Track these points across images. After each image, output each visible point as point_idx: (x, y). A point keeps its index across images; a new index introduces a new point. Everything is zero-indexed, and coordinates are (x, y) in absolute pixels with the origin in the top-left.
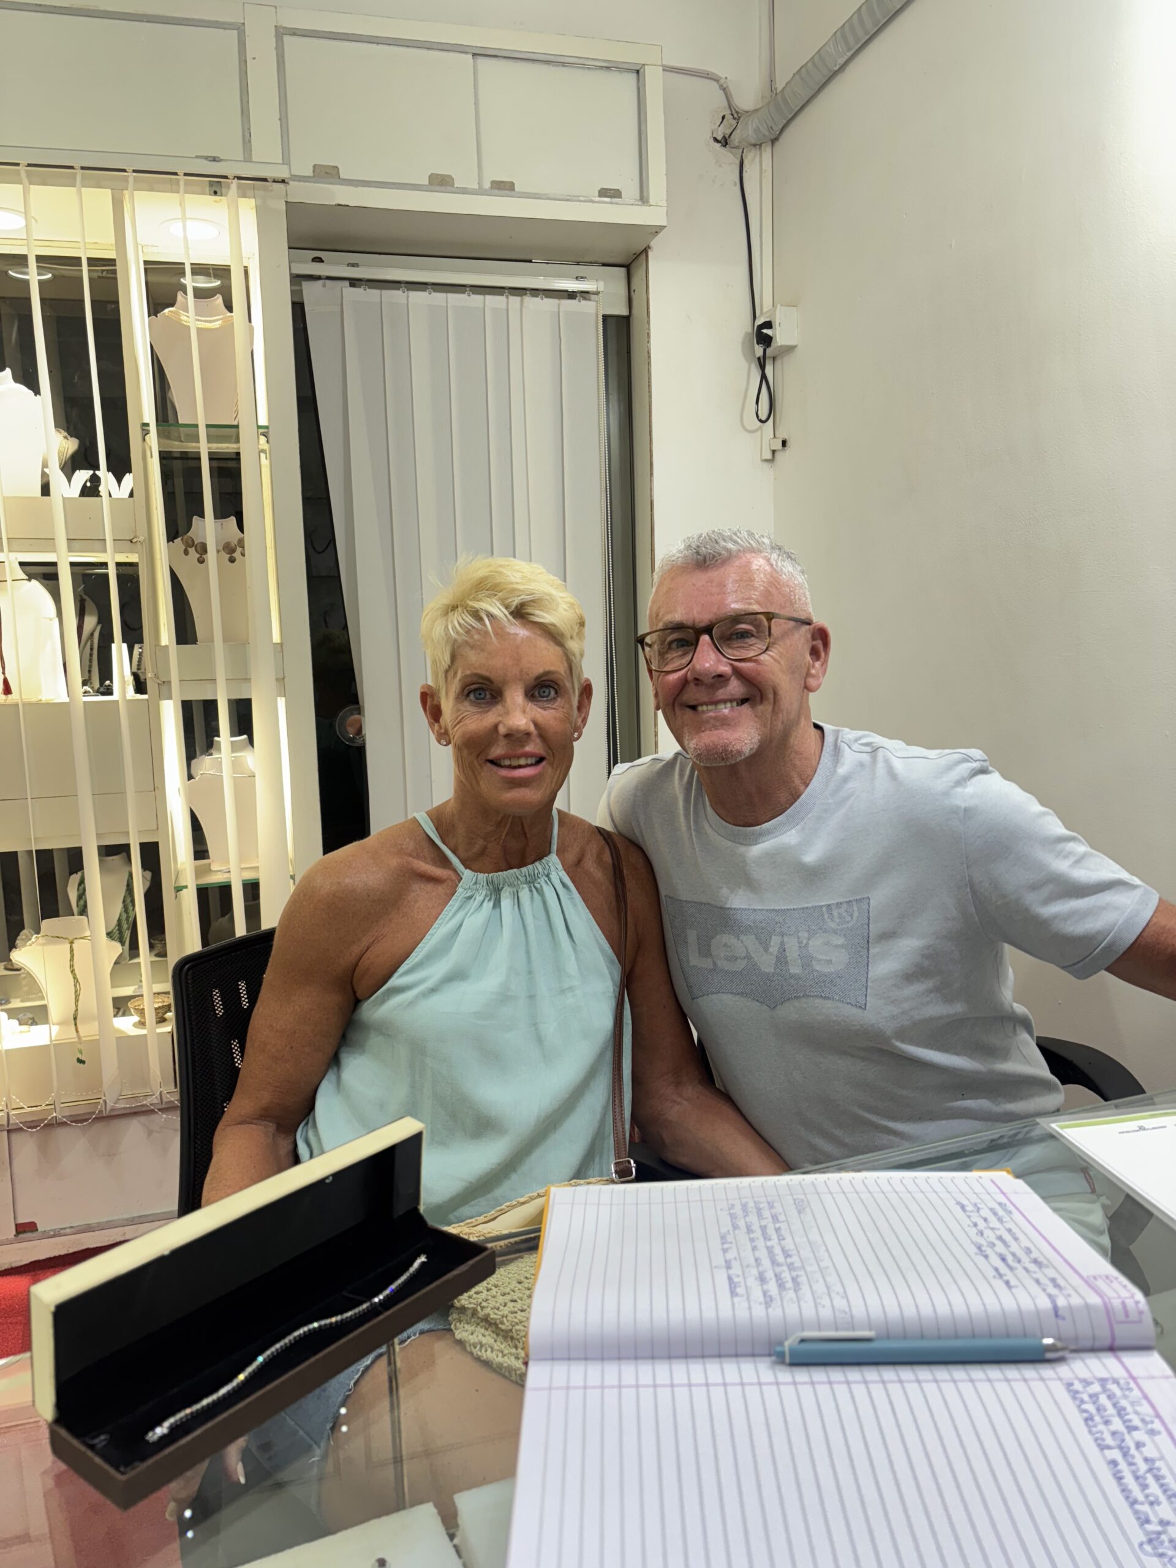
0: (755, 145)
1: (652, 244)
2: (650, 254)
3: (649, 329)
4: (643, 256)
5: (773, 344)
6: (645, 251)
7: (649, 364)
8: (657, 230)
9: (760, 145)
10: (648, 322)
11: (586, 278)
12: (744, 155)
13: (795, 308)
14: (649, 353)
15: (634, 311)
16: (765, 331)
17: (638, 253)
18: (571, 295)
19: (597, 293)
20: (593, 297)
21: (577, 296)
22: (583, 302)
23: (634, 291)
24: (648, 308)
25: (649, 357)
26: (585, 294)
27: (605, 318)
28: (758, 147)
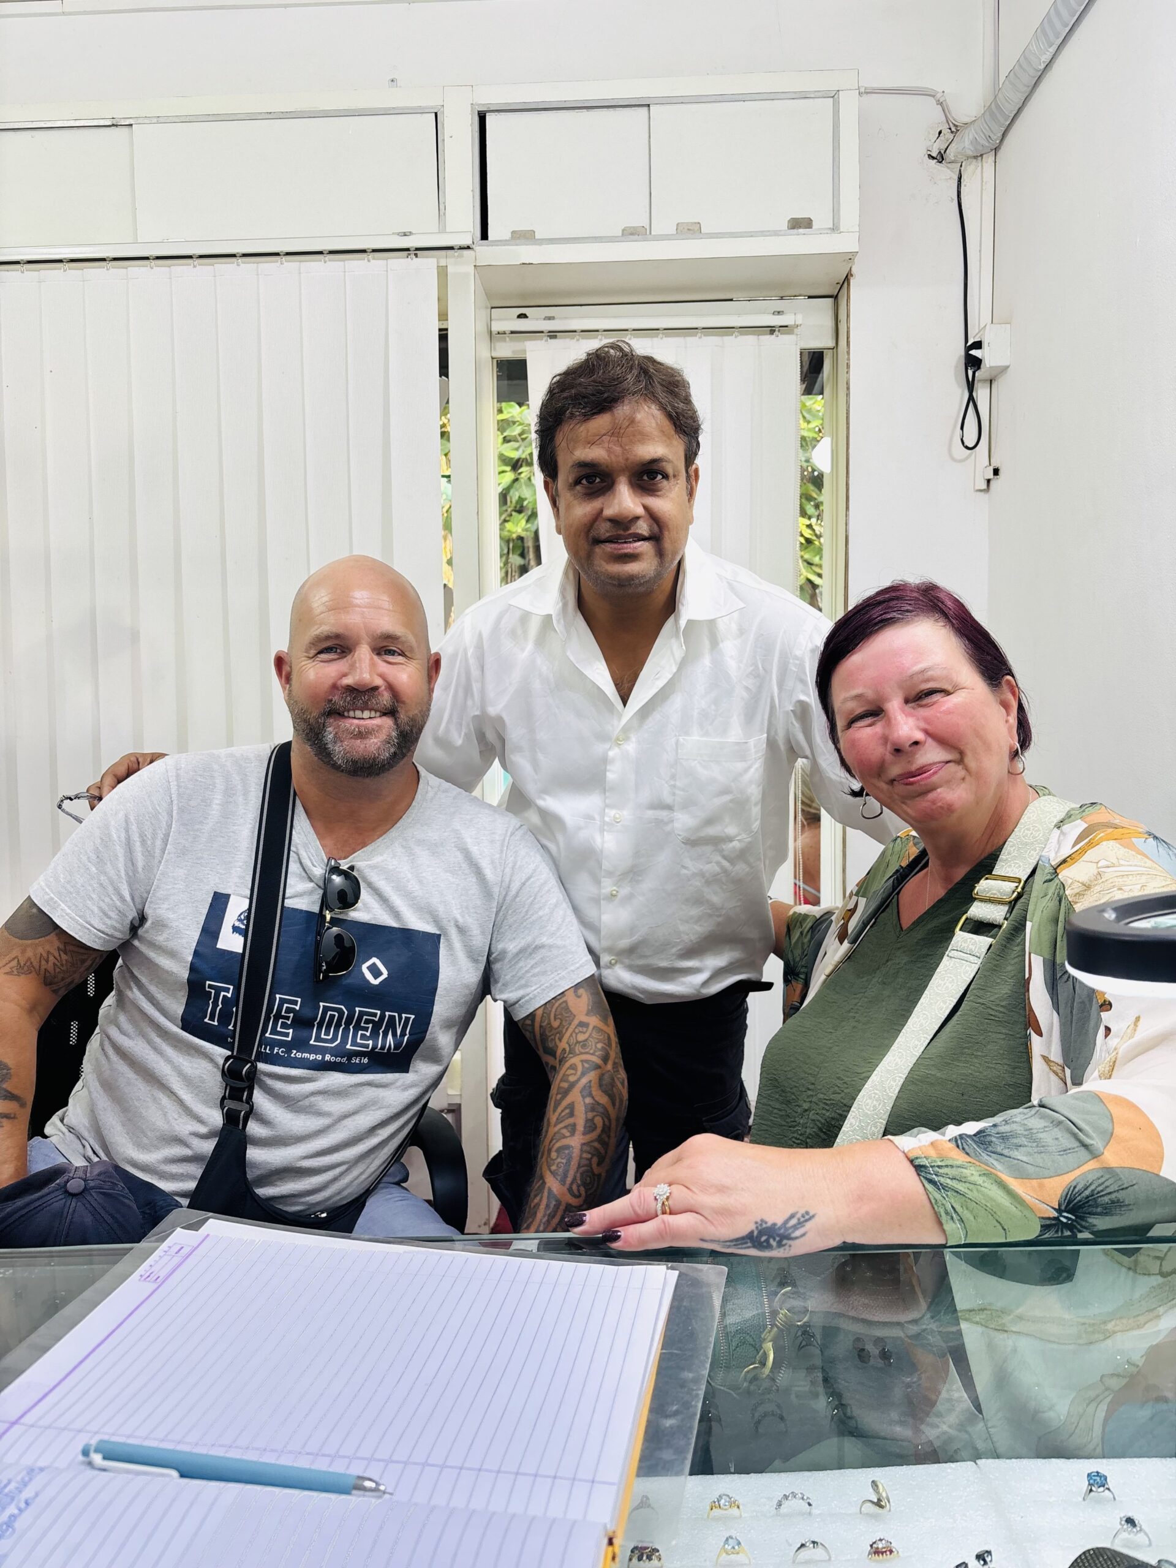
0: (976, 157)
1: (853, 270)
2: (851, 281)
3: (849, 359)
4: (846, 285)
5: (982, 366)
6: (848, 279)
8: (850, 257)
9: (981, 155)
10: (848, 353)
11: (781, 311)
12: (962, 169)
13: (1009, 325)
14: (849, 383)
15: (840, 340)
16: (974, 352)
17: (841, 282)
18: (772, 330)
19: (797, 326)
20: (795, 330)
21: (776, 331)
22: (781, 336)
23: (840, 320)
24: (848, 338)
26: (784, 329)
28: (980, 158)
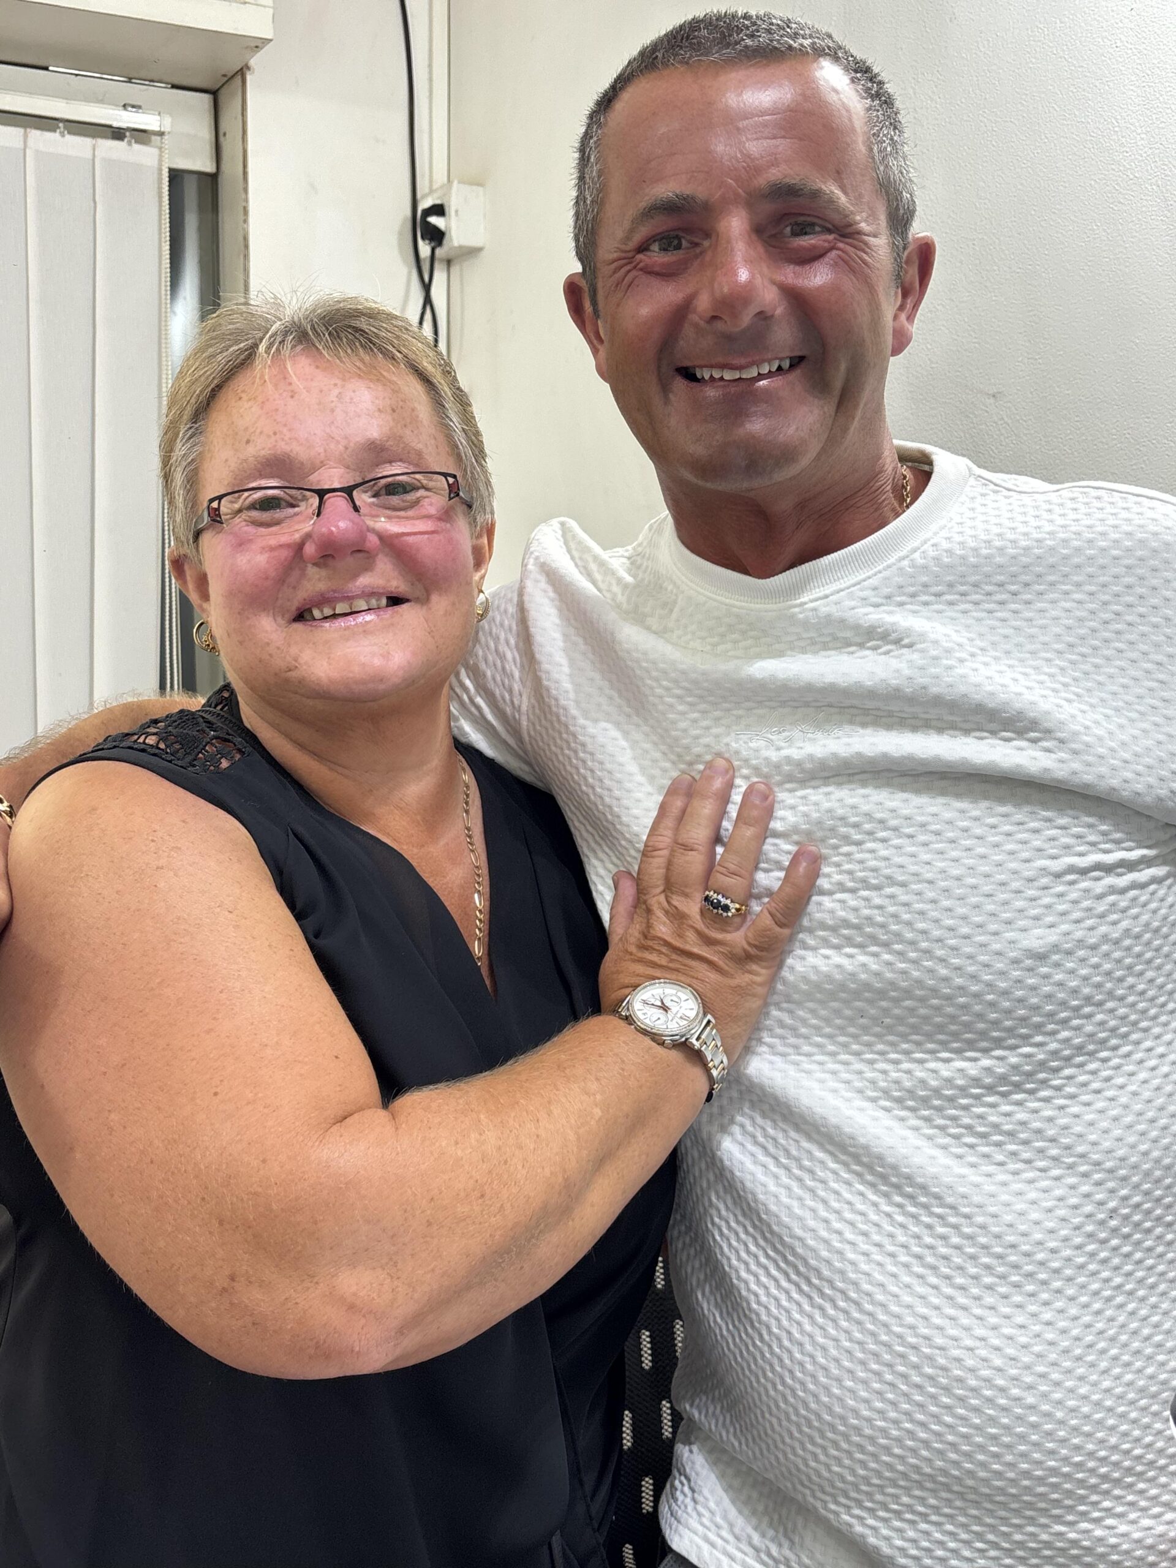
1: (252, 62)
2: (249, 78)
3: (246, 200)
4: (238, 80)
5: (445, 242)
6: (242, 72)
7: (246, 257)
8: (258, 44)
10: (246, 190)
11: (139, 107)
13: (481, 189)
14: (246, 239)
15: (226, 166)
16: (433, 220)
17: (230, 74)
18: (118, 134)
19: (161, 134)
20: (156, 139)
21: (125, 136)
22: (136, 147)
23: (225, 134)
24: (245, 166)
25: (246, 247)
26: (141, 135)
27: (176, 177)
